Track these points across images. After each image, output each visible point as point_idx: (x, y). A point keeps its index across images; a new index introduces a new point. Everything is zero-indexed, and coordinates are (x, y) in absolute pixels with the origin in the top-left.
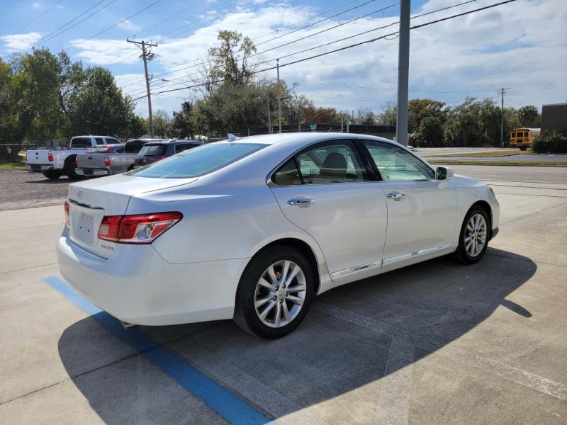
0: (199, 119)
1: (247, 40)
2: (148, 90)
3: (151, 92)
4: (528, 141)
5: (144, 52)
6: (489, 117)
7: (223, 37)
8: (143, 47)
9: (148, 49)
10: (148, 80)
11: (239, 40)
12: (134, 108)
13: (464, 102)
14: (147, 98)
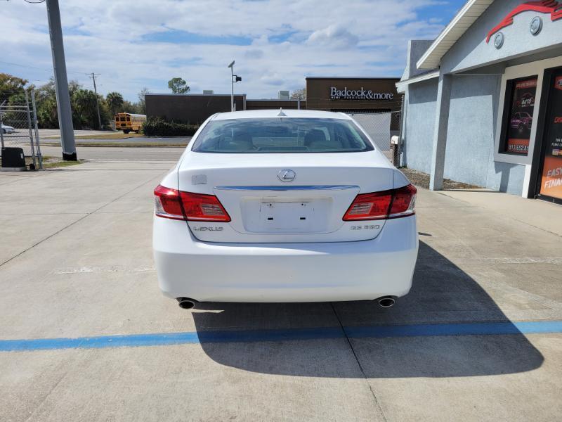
4: (130, 125)
6: (85, 100)
13: (49, 81)
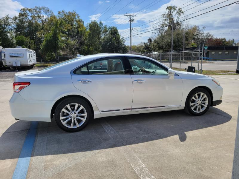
0: (154, 46)
1: (179, 9)
2: (131, 34)
3: (132, 35)
5: (130, 19)
7: (169, 9)
8: (130, 17)
9: (132, 18)
10: (131, 30)
11: (176, 9)
12: (125, 42)
14: (130, 38)
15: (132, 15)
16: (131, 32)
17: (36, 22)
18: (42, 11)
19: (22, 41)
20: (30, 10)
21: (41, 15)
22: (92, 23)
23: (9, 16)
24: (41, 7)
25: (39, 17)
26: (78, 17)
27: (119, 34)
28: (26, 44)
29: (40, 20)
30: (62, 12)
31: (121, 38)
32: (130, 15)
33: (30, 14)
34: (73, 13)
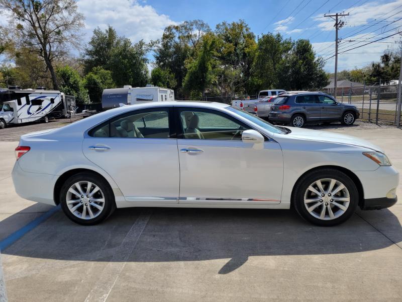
2: (337, 51)
5: (337, 22)
8: (337, 18)
12: (323, 66)
14: (335, 57)
15: (342, 14)
16: (337, 46)
17: (186, 46)
18: (194, 27)
19: (158, 76)
20: (177, 28)
21: (193, 34)
22: (263, 37)
23: (144, 41)
24: (192, 21)
25: (189, 37)
26: (247, 30)
27: (314, 52)
28: (163, 80)
29: (191, 41)
30: (222, 24)
31: (316, 59)
32: (337, 15)
33: (177, 34)
34: (239, 23)
